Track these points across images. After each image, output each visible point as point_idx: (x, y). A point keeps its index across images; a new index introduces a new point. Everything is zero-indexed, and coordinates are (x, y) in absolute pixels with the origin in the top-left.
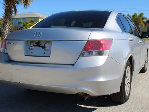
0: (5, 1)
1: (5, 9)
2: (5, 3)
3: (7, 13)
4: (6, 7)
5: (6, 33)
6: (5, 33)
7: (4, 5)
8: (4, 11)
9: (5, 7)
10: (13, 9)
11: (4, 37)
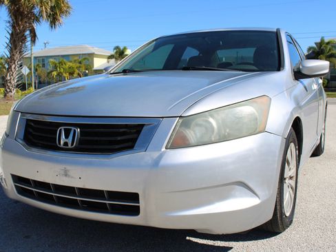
0: (11, 16)
1: (10, 32)
2: (10, 20)
3: (14, 41)
4: (13, 27)
5: (13, 82)
6: (10, 83)
7: (8, 25)
8: (9, 37)
9: (11, 28)
10: (28, 33)
11: (8, 90)
